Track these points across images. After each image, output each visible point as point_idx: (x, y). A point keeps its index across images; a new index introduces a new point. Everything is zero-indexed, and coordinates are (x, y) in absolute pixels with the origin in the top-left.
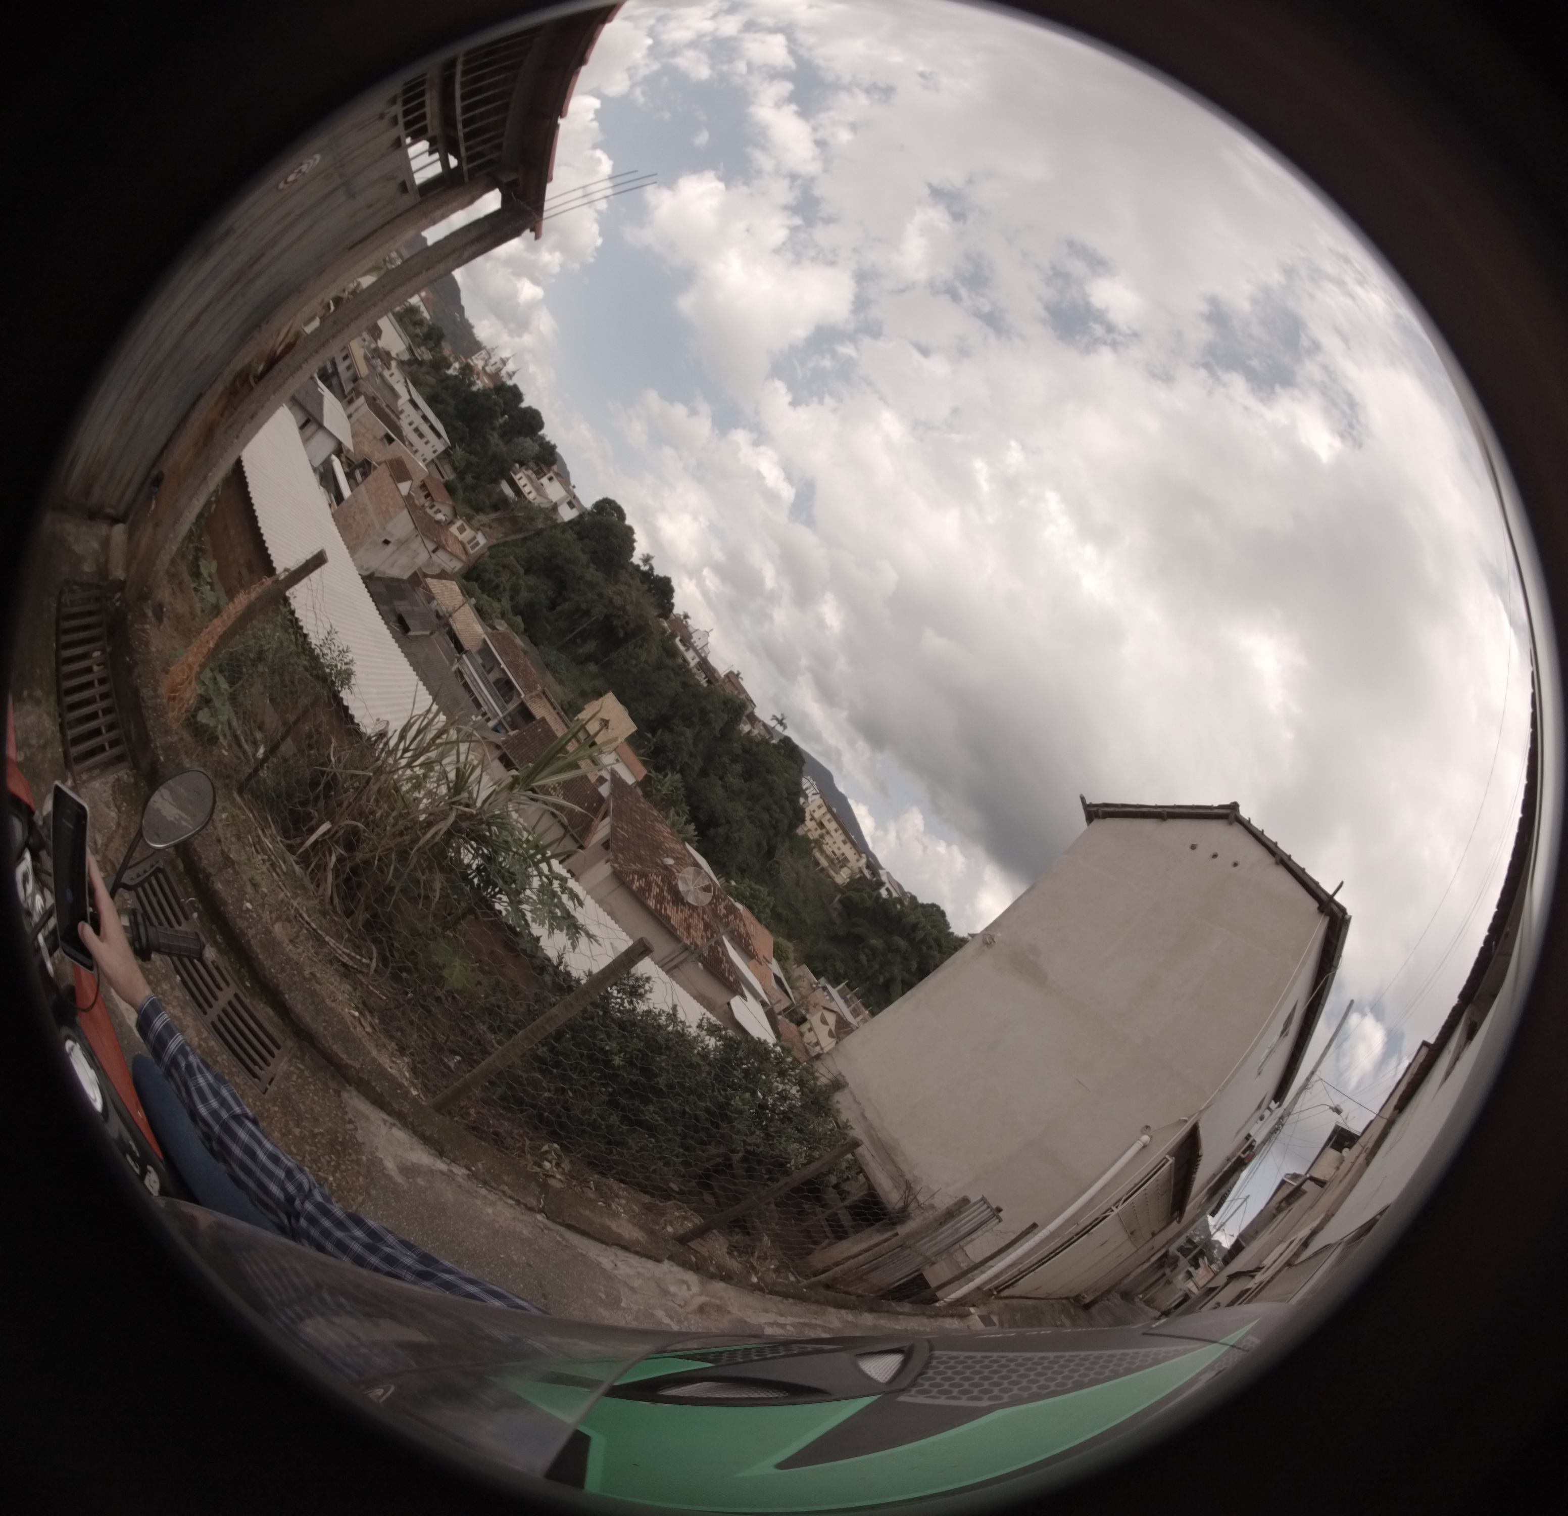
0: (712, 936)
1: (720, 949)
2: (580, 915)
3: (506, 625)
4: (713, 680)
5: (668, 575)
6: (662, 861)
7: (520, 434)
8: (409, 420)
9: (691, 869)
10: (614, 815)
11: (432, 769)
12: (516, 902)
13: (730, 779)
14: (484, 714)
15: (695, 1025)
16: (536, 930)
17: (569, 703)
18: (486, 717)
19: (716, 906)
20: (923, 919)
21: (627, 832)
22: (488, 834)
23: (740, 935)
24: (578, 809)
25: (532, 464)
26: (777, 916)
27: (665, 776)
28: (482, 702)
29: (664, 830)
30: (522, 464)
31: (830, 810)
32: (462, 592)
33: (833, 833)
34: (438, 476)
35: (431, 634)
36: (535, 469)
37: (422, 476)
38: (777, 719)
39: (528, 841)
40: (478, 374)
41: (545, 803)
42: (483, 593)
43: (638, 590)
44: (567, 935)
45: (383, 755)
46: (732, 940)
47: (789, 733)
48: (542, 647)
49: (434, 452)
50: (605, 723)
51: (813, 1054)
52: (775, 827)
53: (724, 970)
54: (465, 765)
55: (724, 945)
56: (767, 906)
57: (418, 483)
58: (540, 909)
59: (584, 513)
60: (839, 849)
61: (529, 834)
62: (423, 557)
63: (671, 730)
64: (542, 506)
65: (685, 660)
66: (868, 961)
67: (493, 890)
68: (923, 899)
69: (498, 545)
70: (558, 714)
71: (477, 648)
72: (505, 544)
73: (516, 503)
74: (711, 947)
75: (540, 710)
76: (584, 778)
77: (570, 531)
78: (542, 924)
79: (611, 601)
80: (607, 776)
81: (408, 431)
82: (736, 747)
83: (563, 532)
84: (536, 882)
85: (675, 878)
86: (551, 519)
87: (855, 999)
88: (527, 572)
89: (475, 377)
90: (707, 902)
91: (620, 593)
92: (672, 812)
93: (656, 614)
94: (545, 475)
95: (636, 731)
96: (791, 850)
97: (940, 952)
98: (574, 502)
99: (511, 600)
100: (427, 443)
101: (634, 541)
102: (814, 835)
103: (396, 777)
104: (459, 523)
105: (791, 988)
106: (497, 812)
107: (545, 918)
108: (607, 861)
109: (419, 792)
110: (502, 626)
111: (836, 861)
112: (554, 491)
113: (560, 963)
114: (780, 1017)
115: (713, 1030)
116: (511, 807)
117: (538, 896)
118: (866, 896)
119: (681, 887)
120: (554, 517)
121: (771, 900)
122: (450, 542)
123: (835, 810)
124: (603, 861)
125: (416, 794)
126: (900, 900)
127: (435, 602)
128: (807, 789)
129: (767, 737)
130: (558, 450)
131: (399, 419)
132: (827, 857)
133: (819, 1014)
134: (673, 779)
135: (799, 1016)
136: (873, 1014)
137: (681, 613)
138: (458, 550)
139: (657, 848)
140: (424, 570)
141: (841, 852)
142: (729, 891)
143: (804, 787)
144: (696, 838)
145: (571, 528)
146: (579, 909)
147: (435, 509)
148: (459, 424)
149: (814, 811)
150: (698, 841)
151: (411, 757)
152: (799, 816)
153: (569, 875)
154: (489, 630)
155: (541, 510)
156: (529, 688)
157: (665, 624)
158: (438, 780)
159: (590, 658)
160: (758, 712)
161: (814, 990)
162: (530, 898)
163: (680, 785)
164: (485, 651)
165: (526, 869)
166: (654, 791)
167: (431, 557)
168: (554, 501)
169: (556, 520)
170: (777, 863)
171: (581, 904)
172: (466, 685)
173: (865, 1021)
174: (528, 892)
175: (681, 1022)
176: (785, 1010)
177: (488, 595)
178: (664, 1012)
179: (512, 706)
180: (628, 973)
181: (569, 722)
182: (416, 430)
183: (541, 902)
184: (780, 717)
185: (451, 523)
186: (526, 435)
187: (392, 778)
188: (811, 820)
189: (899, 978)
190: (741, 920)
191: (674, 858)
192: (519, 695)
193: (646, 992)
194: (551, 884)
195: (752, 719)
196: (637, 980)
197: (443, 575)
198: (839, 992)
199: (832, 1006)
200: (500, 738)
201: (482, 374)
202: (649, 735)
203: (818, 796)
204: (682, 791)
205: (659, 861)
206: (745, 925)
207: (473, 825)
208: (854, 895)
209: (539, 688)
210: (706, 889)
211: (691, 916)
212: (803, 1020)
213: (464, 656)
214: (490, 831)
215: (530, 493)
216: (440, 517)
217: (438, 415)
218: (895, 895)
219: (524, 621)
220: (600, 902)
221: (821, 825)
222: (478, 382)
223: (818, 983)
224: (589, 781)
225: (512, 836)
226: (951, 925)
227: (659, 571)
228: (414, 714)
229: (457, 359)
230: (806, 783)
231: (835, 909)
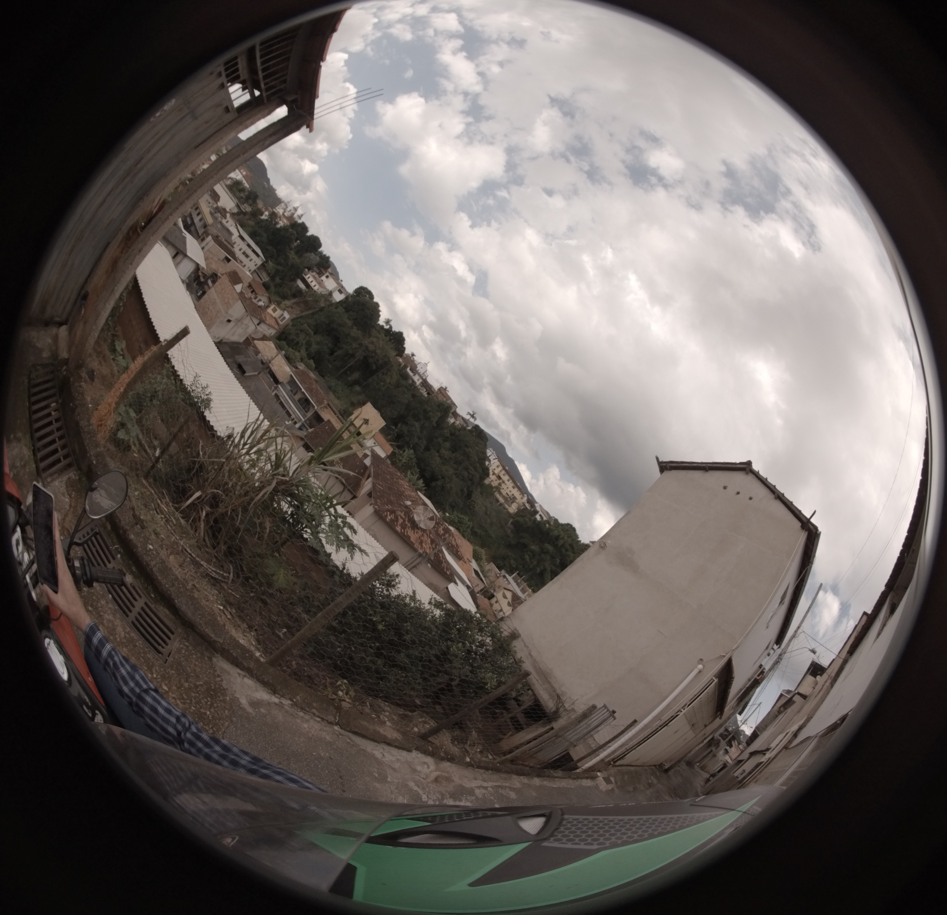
0: (436, 547)
1: (441, 555)
2: (355, 539)
3: (304, 366)
4: (431, 393)
5: (401, 331)
6: (404, 503)
7: (307, 251)
8: (239, 248)
9: (421, 507)
10: (374, 476)
11: (262, 455)
12: (315, 534)
13: (443, 451)
14: (293, 419)
15: (427, 602)
16: (329, 549)
17: (344, 410)
18: (294, 421)
19: (438, 529)
20: (562, 533)
21: (382, 486)
22: (297, 492)
23: (452, 546)
24: (352, 473)
25: (315, 269)
26: (474, 533)
27: (404, 451)
28: (291, 413)
29: (404, 484)
30: (309, 269)
31: (504, 468)
32: (276, 348)
33: (506, 482)
34: (258, 279)
35: (259, 374)
36: (318, 271)
37: (249, 280)
38: (470, 414)
39: (321, 495)
40: (280, 217)
41: (331, 471)
42: (289, 347)
43: (383, 340)
44: (348, 551)
45: (232, 448)
46: (448, 549)
47: (478, 422)
48: (326, 377)
49: (256, 265)
50: (366, 422)
51: (499, 617)
52: (471, 480)
53: (444, 568)
54: (281, 451)
55: (443, 553)
56: (469, 527)
57: (246, 284)
58: (330, 536)
59: (348, 296)
60: (510, 491)
61: (322, 490)
62: (252, 328)
63: (406, 424)
64: (323, 293)
65: (413, 381)
66: (530, 559)
67: (302, 526)
68: (562, 521)
69: (297, 318)
70: (338, 417)
71: (287, 381)
72: (301, 317)
73: (306, 292)
74: (435, 554)
75: (326, 415)
76: (355, 455)
77: (340, 307)
78: (332, 544)
79: (367, 347)
80: (369, 453)
81: (239, 254)
82: (447, 432)
83: (336, 308)
84: (327, 520)
85: (412, 513)
86: (329, 301)
87: (523, 582)
88: (315, 333)
89: (278, 219)
90: (432, 527)
91: (372, 343)
92: (409, 472)
93: (395, 354)
94: (324, 274)
95: (386, 426)
96: (481, 494)
97: (573, 553)
98: (342, 290)
99: (306, 351)
100: (251, 260)
101: (379, 311)
102: (495, 484)
103: (240, 461)
104: (273, 306)
105: (485, 577)
106: (302, 479)
107: (334, 541)
108: (371, 505)
109: (255, 469)
110: (302, 366)
111: (509, 499)
112: (330, 284)
113: (344, 568)
114: (478, 595)
115: (438, 605)
116: (310, 475)
117: (329, 528)
118: (527, 520)
119: (416, 518)
120: (330, 299)
121: (470, 524)
122: (268, 318)
123: (507, 468)
124: (369, 504)
125: (253, 471)
126: (548, 522)
127: (260, 355)
128: (490, 456)
129: (465, 425)
130: (331, 259)
131: (233, 247)
132: (503, 497)
133: (502, 592)
134: (408, 453)
135: (490, 594)
136: (534, 591)
137: (410, 353)
138: (273, 323)
139: (401, 495)
140: (253, 336)
141: (512, 493)
142: (445, 519)
143: (488, 455)
144: (424, 488)
145: (341, 306)
146: (354, 534)
147: (257, 299)
148: (270, 248)
149: (495, 469)
150: (425, 490)
151: (249, 448)
152: (486, 472)
153: (348, 515)
154: (294, 369)
155: (322, 296)
156: (319, 402)
157: (401, 360)
158: (266, 461)
159: (356, 382)
160: (459, 411)
161: (498, 577)
162: (324, 529)
163: (413, 457)
164: (292, 382)
165: (321, 512)
166: (398, 461)
167: (256, 328)
168: (330, 290)
169: (332, 301)
170: (473, 501)
171: (355, 532)
172: (281, 404)
173: (529, 596)
174: (323, 526)
175: (418, 601)
176: (481, 590)
177: (292, 349)
178: (408, 595)
179: (309, 414)
180: (385, 573)
181: (344, 421)
182: (244, 253)
183: (331, 531)
184: (472, 413)
185: (268, 307)
186: (311, 252)
187: (237, 462)
188: (493, 474)
189: (549, 569)
190: (453, 536)
191: (411, 501)
192: (314, 407)
193: (397, 583)
194: (336, 520)
195: (455, 415)
196: (391, 576)
197: (264, 338)
198: (513, 578)
199: (509, 587)
200: (303, 434)
201: (282, 217)
202: (394, 427)
203: (497, 460)
204: (415, 460)
205: (402, 503)
206: (455, 540)
207: (288, 487)
208: (521, 519)
209: (326, 402)
210: (431, 519)
211: (423, 535)
212: (492, 596)
213: (279, 386)
214: (298, 490)
215: (315, 286)
216: (261, 303)
217: (257, 243)
218: (545, 519)
219: (314, 362)
220: (368, 530)
221: (499, 478)
222: (281, 222)
223: (500, 574)
224: (358, 456)
225: (312, 492)
226: (579, 536)
227: (395, 329)
228: (249, 422)
229: (266, 209)
230: (489, 452)
231: (509, 528)
